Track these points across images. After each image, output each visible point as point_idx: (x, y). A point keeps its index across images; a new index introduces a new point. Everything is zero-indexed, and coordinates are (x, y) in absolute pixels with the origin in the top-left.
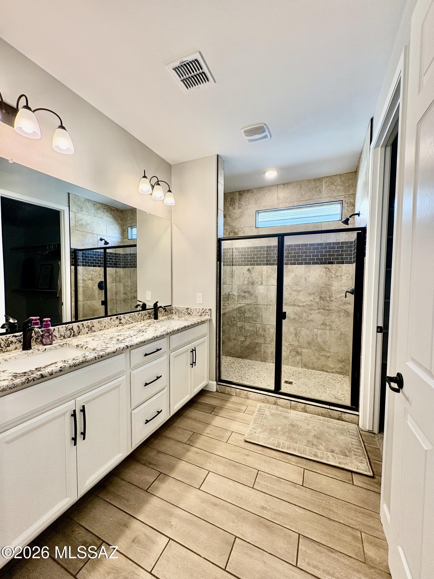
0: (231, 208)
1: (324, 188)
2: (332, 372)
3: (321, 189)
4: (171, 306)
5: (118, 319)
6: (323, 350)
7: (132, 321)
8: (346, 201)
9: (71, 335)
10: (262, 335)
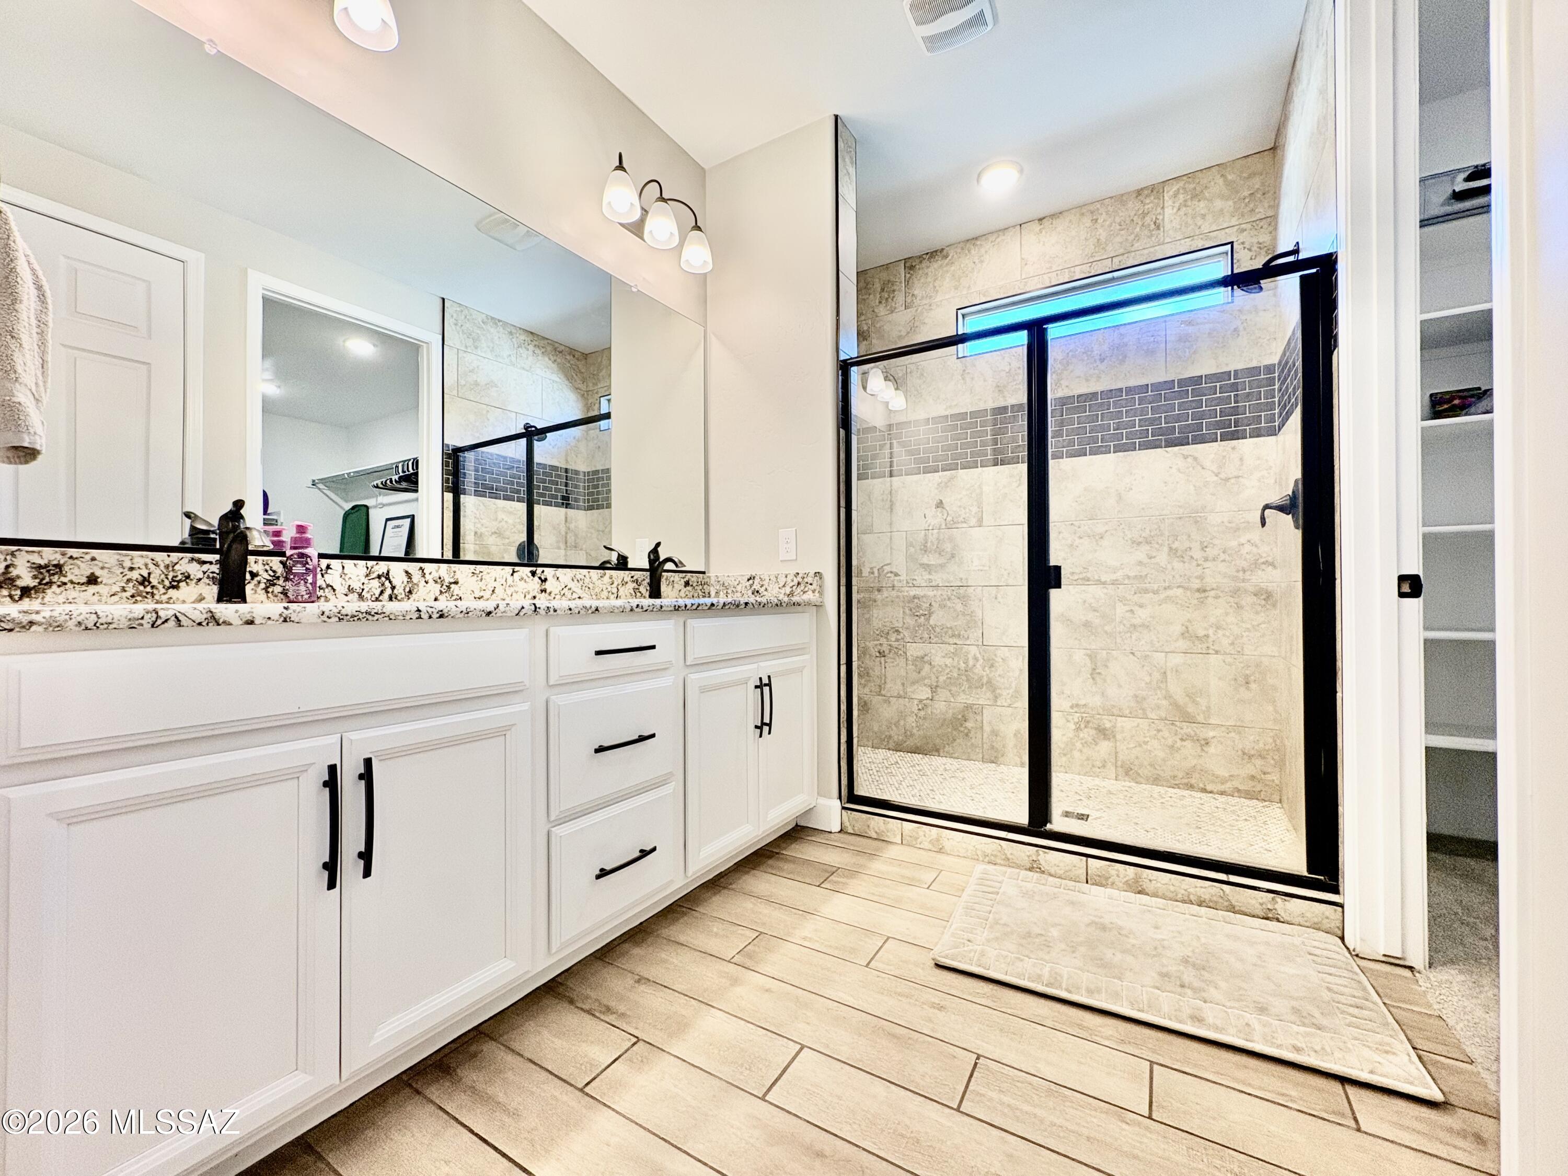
0: (882, 310)
1: (1168, 211)
2: (1222, 793)
3: (1160, 217)
4: (704, 573)
5: (536, 578)
6: (1190, 719)
7: (580, 592)
8: (1243, 243)
9: (382, 593)
10: (985, 680)
